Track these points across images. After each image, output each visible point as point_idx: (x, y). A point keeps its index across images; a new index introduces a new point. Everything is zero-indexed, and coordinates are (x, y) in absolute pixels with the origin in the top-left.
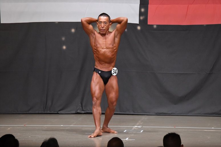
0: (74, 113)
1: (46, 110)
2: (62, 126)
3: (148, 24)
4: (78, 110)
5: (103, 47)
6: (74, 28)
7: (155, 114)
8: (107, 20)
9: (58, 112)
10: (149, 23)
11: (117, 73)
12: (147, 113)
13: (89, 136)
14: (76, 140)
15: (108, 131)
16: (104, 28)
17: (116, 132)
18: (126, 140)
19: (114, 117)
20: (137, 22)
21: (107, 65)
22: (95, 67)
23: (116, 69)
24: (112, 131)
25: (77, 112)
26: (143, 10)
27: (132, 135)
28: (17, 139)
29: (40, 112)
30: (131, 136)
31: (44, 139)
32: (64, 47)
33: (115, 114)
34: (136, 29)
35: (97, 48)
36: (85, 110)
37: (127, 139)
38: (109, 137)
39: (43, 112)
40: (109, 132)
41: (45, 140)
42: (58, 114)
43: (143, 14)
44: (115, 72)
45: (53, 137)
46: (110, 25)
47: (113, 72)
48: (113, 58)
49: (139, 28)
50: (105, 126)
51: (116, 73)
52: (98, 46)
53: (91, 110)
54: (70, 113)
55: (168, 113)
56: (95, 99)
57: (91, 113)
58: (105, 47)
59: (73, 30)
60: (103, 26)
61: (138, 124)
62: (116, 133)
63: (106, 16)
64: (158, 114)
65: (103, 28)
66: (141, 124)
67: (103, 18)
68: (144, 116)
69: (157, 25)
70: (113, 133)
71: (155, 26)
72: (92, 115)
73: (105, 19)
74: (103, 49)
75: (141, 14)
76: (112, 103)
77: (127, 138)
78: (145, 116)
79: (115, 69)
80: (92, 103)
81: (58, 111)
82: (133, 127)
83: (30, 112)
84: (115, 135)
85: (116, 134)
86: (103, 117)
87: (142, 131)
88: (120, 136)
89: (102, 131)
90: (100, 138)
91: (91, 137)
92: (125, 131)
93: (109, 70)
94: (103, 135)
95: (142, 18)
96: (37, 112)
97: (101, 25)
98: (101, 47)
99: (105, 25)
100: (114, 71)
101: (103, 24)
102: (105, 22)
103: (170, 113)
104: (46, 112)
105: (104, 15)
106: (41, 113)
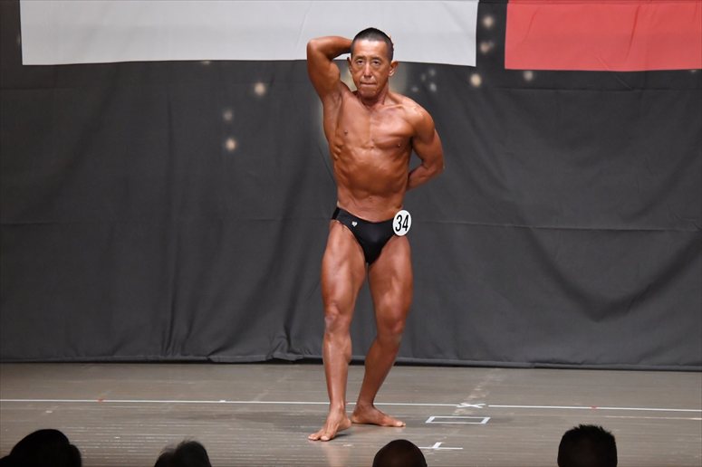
0: (264, 360)
1: (170, 349)
2: (224, 401)
3: (506, 67)
4: (274, 351)
5: (364, 141)
6: (263, 81)
7: (529, 364)
8: (382, 52)
9: (212, 357)
10: (509, 65)
11: (408, 229)
12: (502, 360)
13: (314, 437)
14: (270, 449)
15: (372, 420)
16: (373, 77)
17: (399, 423)
18: (432, 448)
19: (395, 374)
20: (470, 60)
21: (376, 200)
22: (338, 205)
23: (408, 214)
24: (387, 420)
25: (270, 358)
26: (488, 22)
27: (454, 433)
28: (75, 444)
29: (151, 357)
30: (451, 435)
31: (165, 445)
32: (231, 144)
33: (398, 364)
34: (467, 82)
35: (345, 141)
36: (298, 350)
37: (437, 446)
38: (380, 439)
39: (161, 358)
40: (377, 424)
41: (166, 449)
42: (209, 362)
43: (490, 35)
44: (402, 223)
45: (192, 440)
46: (392, 67)
47: (396, 224)
48: (399, 178)
49: (476, 80)
50: (363, 403)
51: (406, 227)
52: (351, 136)
53: (320, 348)
54: (250, 361)
55: (573, 361)
56: (333, 309)
57: (319, 361)
58: (372, 144)
59: (260, 89)
60: (367, 72)
61: (472, 397)
62: (402, 426)
63: (379, 40)
64: (537, 364)
65: (370, 77)
66: (484, 396)
67: (369, 47)
68: (492, 370)
69: (535, 72)
70: (392, 426)
71: (529, 76)
72: (321, 366)
73: (376, 49)
74: (364, 147)
75: (482, 34)
76: (391, 324)
77: (438, 444)
78: (497, 369)
79: (404, 213)
80: (324, 322)
81: (208, 353)
82: (455, 408)
83: (116, 357)
84: (399, 433)
85: (399, 430)
86: (358, 374)
87: (486, 419)
88: (413, 437)
89: (355, 419)
90: (346, 444)
91: (319, 439)
92: (429, 421)
93: (384, 219)
94: (358, 432)
95: (485, 48)
96: (141, 357)
97: (360, 69)
98: (360, 141)
99: (376, 69)
100: (402, 221)
101: (368, 65)
102: (374, 60)
103: (580, 361)
104: (169, 357)
105: (371, 34)
106: (152, 359)
